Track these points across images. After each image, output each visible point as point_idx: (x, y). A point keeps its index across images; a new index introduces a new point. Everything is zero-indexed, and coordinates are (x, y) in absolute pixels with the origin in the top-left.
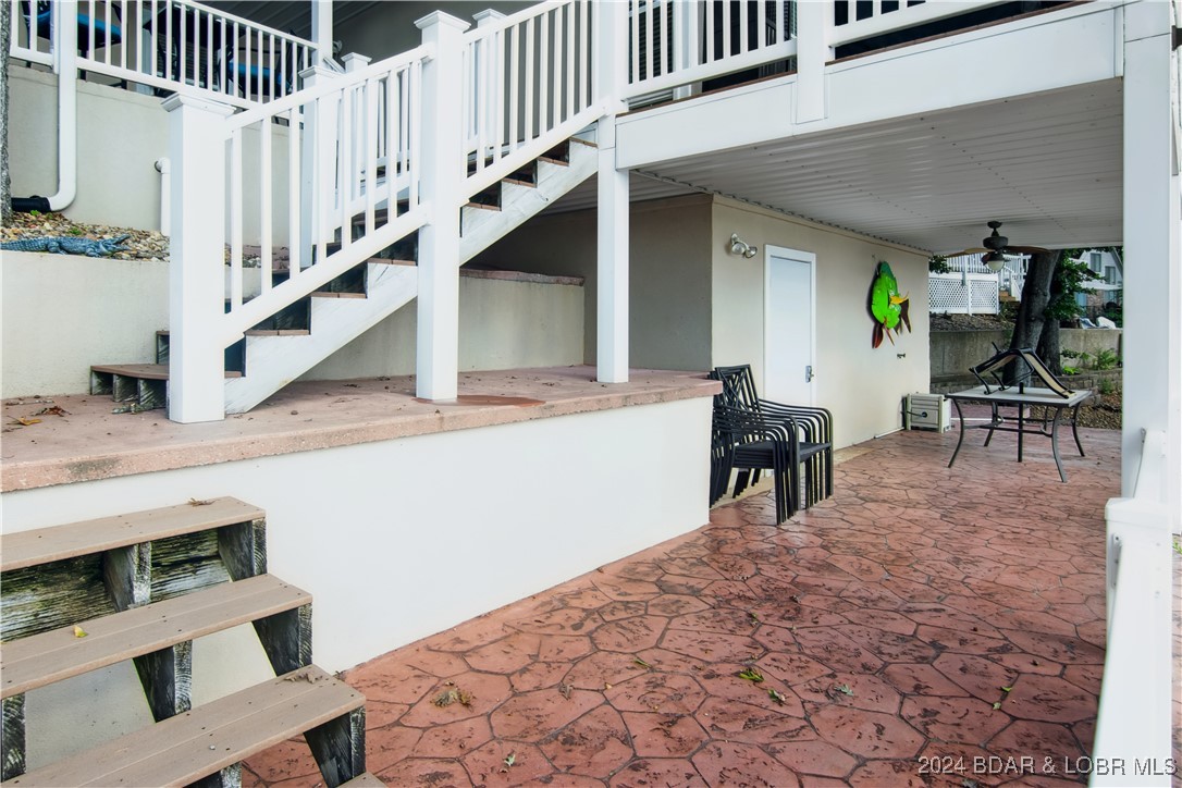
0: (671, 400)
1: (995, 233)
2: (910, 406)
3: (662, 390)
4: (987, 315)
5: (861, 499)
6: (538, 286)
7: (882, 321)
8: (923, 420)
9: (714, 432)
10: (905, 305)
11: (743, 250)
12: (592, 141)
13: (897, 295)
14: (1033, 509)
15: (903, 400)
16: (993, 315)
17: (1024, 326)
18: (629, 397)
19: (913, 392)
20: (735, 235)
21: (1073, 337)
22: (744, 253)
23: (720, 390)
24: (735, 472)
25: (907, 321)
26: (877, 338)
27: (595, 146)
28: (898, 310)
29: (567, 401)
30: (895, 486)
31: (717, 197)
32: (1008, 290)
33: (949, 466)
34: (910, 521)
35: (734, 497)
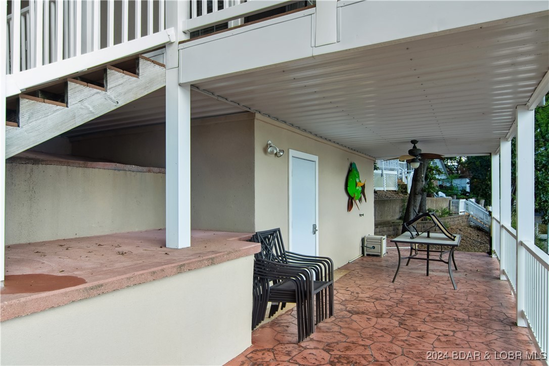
0: (220, 263)
1: (415, 147)
2: (366, 243)
3: (213, 256)
4: (392, 191)
5: (349, 312)
6: (133, 174)
7: (353, 196)
8: (373, 250)
9: (255, 278)
10: (363, 187)
11: (275, 152)
12: (161, 62)
13: (360, 181)
14: (447, 312)
15: (362, 240)
16: (395, 191)
17: (413, 198)
18: (184, 265)
19: (367, 235)
20: (270, 142)
21: (431, 201)
22: (276, 154)
23: (259, 250)
24: (269, 304)
25: (364, 196)
26: (350, 206)
27: (163, 66)
28: (360, 189)
29: (119, 278)
30: (366, 299)
31: (258, 115)
32: (401, 179)
33: (393, 282)
34: (382, 330)
35: (269, 317)
